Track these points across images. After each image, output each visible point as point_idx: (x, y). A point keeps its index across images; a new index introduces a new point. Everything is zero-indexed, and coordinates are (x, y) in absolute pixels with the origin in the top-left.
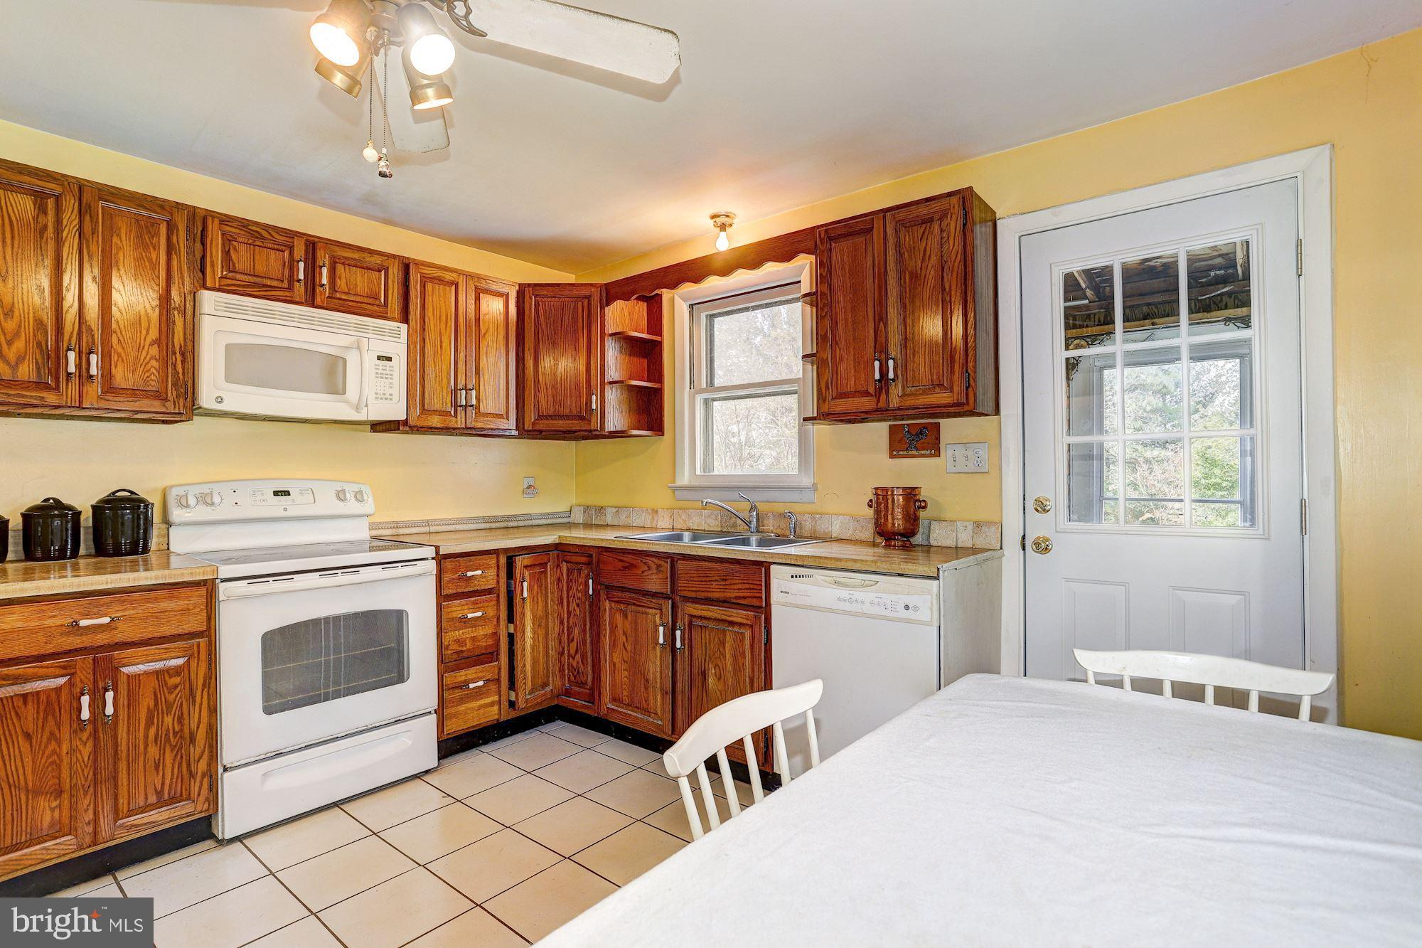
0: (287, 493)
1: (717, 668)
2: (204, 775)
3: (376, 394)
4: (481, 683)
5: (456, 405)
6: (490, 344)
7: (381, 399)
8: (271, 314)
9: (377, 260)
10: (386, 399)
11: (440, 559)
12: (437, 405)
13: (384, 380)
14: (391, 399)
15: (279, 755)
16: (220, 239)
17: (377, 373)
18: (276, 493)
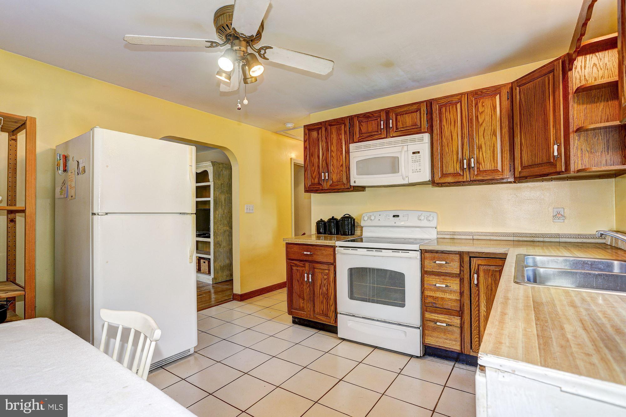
0: (398, 216)
2: (333, 312)
3: (413, 170)
4: (445, 325)
5: (463, 169)
6: (486, 128)
7: (415, 172)
8: (369, 146)
9: (415, 107)
10: (418, 172)
11: (423, 252)
12: (451, 170)
13: (416, 163)
14: (420, 172)
15: (354, 316)
16: (358, 124)
17: (413, 160)
18: (394, 216)
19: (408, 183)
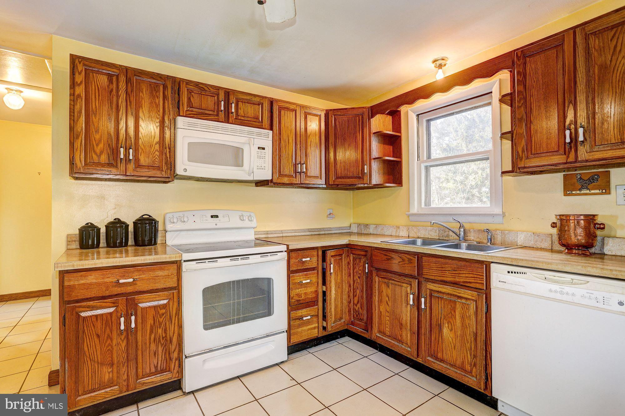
0: (217, 216)
1: (450, 324)
2: (176, 360)
3: (258, 166)
4: (309, 317)
5: (296, 172)
6: (312, 140)
7: (260, 169)
9: (257, 99)
10: (262, 169)
11: (290, 252)
12: (287, 172)
13: (261, 159)
14: (264, 169)
15: (211, 351)
16: (186, 92)
17: (258, 156)
18: (212, 217)
19: (252, 179)
